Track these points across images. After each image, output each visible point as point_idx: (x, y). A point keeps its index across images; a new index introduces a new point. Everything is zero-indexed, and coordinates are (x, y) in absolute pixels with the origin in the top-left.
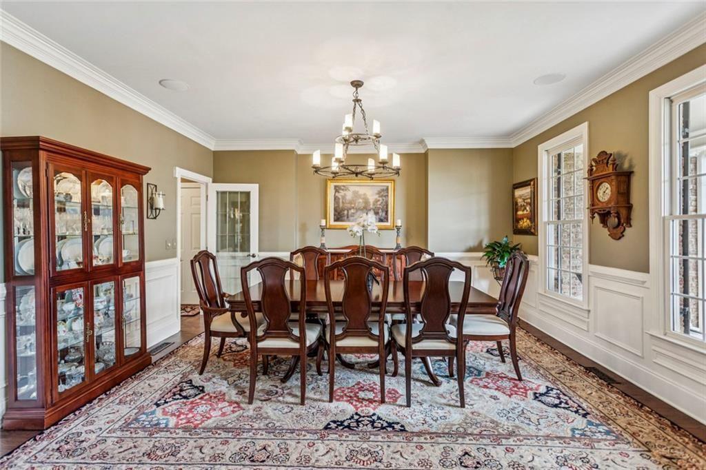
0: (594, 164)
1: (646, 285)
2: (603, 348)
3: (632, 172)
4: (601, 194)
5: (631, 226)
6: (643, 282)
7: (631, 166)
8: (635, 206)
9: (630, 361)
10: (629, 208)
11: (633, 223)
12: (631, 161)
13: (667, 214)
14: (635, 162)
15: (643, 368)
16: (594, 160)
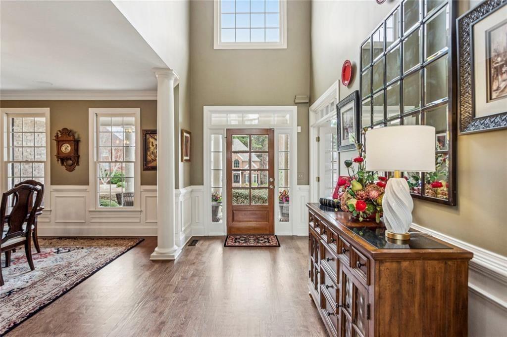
0: (59, 133)
1: (87, 191)
2: (62, 227)
3: (79, 141)
4: (64, 149)
5: (79, 165)
6: (86, 190)
7: (79, 138)
8: (81, 156)
9: (78, 227)
10: (78, 157)
11: (80, 163)
12: (78, 135)
13: (95, 160)
14: (81, 136)
15: (85, 227)
16: (59, 131)
